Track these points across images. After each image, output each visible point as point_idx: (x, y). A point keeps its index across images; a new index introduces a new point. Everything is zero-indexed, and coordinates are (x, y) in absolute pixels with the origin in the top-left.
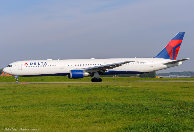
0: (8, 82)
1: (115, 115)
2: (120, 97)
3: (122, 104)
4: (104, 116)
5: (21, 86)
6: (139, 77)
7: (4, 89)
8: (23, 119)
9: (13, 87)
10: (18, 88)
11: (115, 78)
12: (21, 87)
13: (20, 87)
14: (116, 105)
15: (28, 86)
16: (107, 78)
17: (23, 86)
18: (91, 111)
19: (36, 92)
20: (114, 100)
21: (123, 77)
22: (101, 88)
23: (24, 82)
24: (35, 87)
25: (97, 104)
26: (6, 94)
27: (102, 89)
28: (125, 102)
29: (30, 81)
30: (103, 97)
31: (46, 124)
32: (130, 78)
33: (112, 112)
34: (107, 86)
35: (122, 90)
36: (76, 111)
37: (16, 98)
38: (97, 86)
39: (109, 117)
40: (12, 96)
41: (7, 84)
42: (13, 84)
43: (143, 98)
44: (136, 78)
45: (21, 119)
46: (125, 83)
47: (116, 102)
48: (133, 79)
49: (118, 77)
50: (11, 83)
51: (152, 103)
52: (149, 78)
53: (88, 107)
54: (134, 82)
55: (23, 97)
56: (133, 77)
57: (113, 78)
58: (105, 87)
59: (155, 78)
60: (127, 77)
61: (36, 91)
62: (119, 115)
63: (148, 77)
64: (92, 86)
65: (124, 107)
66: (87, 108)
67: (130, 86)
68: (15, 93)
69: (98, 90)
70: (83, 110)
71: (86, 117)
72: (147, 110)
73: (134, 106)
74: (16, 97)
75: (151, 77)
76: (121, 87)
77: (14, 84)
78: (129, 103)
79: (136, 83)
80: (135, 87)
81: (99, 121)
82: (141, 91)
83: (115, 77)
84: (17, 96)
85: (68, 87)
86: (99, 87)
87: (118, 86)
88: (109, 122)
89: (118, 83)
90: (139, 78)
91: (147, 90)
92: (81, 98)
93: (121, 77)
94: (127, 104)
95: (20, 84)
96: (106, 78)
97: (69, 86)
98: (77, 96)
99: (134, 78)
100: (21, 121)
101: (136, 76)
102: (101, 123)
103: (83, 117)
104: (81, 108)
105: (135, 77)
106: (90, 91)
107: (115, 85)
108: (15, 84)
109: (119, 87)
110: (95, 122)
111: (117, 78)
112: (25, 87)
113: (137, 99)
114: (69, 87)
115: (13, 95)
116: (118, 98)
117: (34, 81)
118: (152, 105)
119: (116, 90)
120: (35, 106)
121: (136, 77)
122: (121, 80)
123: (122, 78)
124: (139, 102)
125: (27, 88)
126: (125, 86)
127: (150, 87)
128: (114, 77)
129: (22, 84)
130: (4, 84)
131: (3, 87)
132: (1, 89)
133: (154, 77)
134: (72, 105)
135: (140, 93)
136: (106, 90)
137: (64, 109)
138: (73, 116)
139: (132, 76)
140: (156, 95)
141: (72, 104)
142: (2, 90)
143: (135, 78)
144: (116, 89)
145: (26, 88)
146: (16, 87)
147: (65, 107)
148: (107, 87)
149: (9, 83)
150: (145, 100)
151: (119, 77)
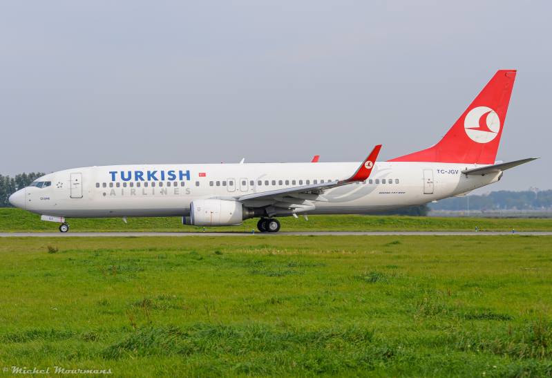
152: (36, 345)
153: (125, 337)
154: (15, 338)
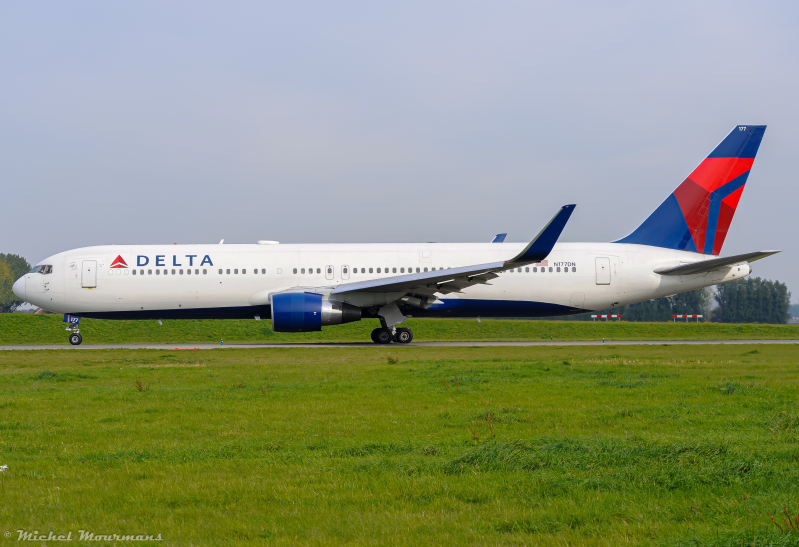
0: (111, 341)
1: (598, 492)
2: (623, 415)
3: (634, 446)
4: (550, 502)
5: (173, 361)
6: (713, 320)
7: (92, 374)
8: (179, 510)
9: (133, 366)
10: (158, 369)
11: (600, 322)
12: (171, 365)
13: (167, 366)
14: (604, 450)
15: (201, 362)
16: (566, 326)
17: (180, 362)
18: (488, 475)
19: (240, 387)
20: (597, 427)
21: (640, 320)
22: (536, 371)
23: (183, 343)
24: (233, 367)
25: (517, 445)
26: (99, 399)
27: (541, 374)
28: (644, 434)
29: (211, 338)
30: (547, 410)
31: (281, 534)
32: (670, 323)
33: (586, 481)
34: (566, 363)
35: (634, 381)
36: (423, 479)
37: (147, 416)
38: (517, 363)
39: (572, 503)
40: (130, 405)
41: (105, 351)
42: (134, 354)
43: (730, 418)
44: (698, 323)
45: (169, 510)
46: (646, 346)
47: (607, 436)
48: (686, 327)
49: (614, 319)
50: (124, 347)
51: (768, 438)
52: (756, 325)
53: (477, 457)
54: (688, 343)
55: (179, 410)
56: (684, 320)
57: (594, 322)
58: (556, 367)
59: (785, 323)
60: (657, 320)
61: (238, 384)
62: (616, 496)
63: (749, 320)
64: (495, 361)
65: (643, 460)
66: (471, 461)
67: (670, 364)
68: (140, 394)
69: (524, 379)
70: (450, 472)
71: (468, 501)
72: (746, 475)
73: (688, 454)
74: (148, 411)
75: (765, 321)
76: (631, 366)
77: (140, 350)
78: (664, 438)
79: (697, 347)
80: (691, 364)
81: (528, 523)
82: (721, 383)
83: (604, 320)
84: (150, 406)
85: (386, 366)
86: (530, 367)
87: (616, 361)
88: (573, 527)
89: (614, 347)
90: (711, 323)
91: (749, 382)
92: (446, 415)
93: (630, 319)
94: (656, 443)
95: (168, 354)
96: (560, 327)
97: (392, 362)
98: (426, 408)
99: (687, 323)
100: (170, 522)
101: (701, 316)
102: (533, 531)
103: (454, 503)
104: (445, 461)
105: (694, 319)
106: (486, 382)
107: (600, 358)
108: (145, 350)
109: (622, 365)
110: (507, 528)
111: (611, 322)
112: (189, 366)
113: (701, 423)
114: (393, 366)
115: (133, 401)
116: (615, 417)
117: (232, 339)
118: (770, 449)
119: (605, 380)
120: (234, 451)
121: (700, 319)
122: (629, 333)
123: (636, 323)
124: (711, 437)
125: (201, 369)
126: (647, 362)
127: (764, 367)
128: (596, 319)
129: (177, 350)
130: (90, 351)
131: (86, 368)
132: (80, 376)
133: (780, 322)
134: (402, 450)
135: (717, 396)
136: (560, 380)
137: (364, 468)
138: (409, 499)
139: (681, 316)
140: (788, 403)
141: (403, 445)
142: (85, 377)
143: (693, 324)
144: (605, 377)
145: (191, 369)
146: (147, 366)
147: (371, 458)
148: (565, 366)
149: (115, 347)
150: (737, 426)
151: (618, 322)
152: (373, 459)
153: (468, 451)
154: (353, 452)
